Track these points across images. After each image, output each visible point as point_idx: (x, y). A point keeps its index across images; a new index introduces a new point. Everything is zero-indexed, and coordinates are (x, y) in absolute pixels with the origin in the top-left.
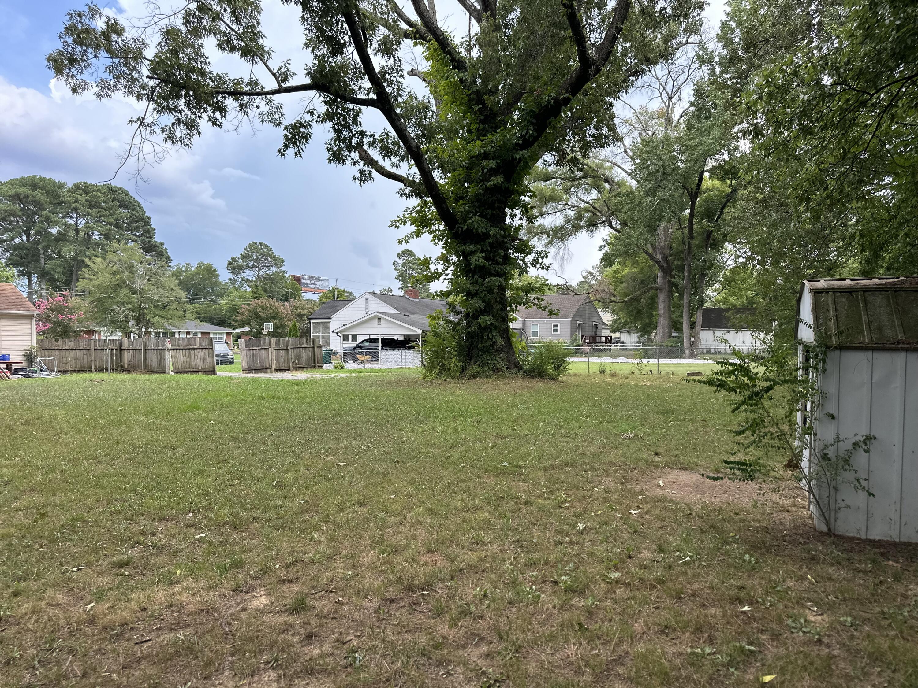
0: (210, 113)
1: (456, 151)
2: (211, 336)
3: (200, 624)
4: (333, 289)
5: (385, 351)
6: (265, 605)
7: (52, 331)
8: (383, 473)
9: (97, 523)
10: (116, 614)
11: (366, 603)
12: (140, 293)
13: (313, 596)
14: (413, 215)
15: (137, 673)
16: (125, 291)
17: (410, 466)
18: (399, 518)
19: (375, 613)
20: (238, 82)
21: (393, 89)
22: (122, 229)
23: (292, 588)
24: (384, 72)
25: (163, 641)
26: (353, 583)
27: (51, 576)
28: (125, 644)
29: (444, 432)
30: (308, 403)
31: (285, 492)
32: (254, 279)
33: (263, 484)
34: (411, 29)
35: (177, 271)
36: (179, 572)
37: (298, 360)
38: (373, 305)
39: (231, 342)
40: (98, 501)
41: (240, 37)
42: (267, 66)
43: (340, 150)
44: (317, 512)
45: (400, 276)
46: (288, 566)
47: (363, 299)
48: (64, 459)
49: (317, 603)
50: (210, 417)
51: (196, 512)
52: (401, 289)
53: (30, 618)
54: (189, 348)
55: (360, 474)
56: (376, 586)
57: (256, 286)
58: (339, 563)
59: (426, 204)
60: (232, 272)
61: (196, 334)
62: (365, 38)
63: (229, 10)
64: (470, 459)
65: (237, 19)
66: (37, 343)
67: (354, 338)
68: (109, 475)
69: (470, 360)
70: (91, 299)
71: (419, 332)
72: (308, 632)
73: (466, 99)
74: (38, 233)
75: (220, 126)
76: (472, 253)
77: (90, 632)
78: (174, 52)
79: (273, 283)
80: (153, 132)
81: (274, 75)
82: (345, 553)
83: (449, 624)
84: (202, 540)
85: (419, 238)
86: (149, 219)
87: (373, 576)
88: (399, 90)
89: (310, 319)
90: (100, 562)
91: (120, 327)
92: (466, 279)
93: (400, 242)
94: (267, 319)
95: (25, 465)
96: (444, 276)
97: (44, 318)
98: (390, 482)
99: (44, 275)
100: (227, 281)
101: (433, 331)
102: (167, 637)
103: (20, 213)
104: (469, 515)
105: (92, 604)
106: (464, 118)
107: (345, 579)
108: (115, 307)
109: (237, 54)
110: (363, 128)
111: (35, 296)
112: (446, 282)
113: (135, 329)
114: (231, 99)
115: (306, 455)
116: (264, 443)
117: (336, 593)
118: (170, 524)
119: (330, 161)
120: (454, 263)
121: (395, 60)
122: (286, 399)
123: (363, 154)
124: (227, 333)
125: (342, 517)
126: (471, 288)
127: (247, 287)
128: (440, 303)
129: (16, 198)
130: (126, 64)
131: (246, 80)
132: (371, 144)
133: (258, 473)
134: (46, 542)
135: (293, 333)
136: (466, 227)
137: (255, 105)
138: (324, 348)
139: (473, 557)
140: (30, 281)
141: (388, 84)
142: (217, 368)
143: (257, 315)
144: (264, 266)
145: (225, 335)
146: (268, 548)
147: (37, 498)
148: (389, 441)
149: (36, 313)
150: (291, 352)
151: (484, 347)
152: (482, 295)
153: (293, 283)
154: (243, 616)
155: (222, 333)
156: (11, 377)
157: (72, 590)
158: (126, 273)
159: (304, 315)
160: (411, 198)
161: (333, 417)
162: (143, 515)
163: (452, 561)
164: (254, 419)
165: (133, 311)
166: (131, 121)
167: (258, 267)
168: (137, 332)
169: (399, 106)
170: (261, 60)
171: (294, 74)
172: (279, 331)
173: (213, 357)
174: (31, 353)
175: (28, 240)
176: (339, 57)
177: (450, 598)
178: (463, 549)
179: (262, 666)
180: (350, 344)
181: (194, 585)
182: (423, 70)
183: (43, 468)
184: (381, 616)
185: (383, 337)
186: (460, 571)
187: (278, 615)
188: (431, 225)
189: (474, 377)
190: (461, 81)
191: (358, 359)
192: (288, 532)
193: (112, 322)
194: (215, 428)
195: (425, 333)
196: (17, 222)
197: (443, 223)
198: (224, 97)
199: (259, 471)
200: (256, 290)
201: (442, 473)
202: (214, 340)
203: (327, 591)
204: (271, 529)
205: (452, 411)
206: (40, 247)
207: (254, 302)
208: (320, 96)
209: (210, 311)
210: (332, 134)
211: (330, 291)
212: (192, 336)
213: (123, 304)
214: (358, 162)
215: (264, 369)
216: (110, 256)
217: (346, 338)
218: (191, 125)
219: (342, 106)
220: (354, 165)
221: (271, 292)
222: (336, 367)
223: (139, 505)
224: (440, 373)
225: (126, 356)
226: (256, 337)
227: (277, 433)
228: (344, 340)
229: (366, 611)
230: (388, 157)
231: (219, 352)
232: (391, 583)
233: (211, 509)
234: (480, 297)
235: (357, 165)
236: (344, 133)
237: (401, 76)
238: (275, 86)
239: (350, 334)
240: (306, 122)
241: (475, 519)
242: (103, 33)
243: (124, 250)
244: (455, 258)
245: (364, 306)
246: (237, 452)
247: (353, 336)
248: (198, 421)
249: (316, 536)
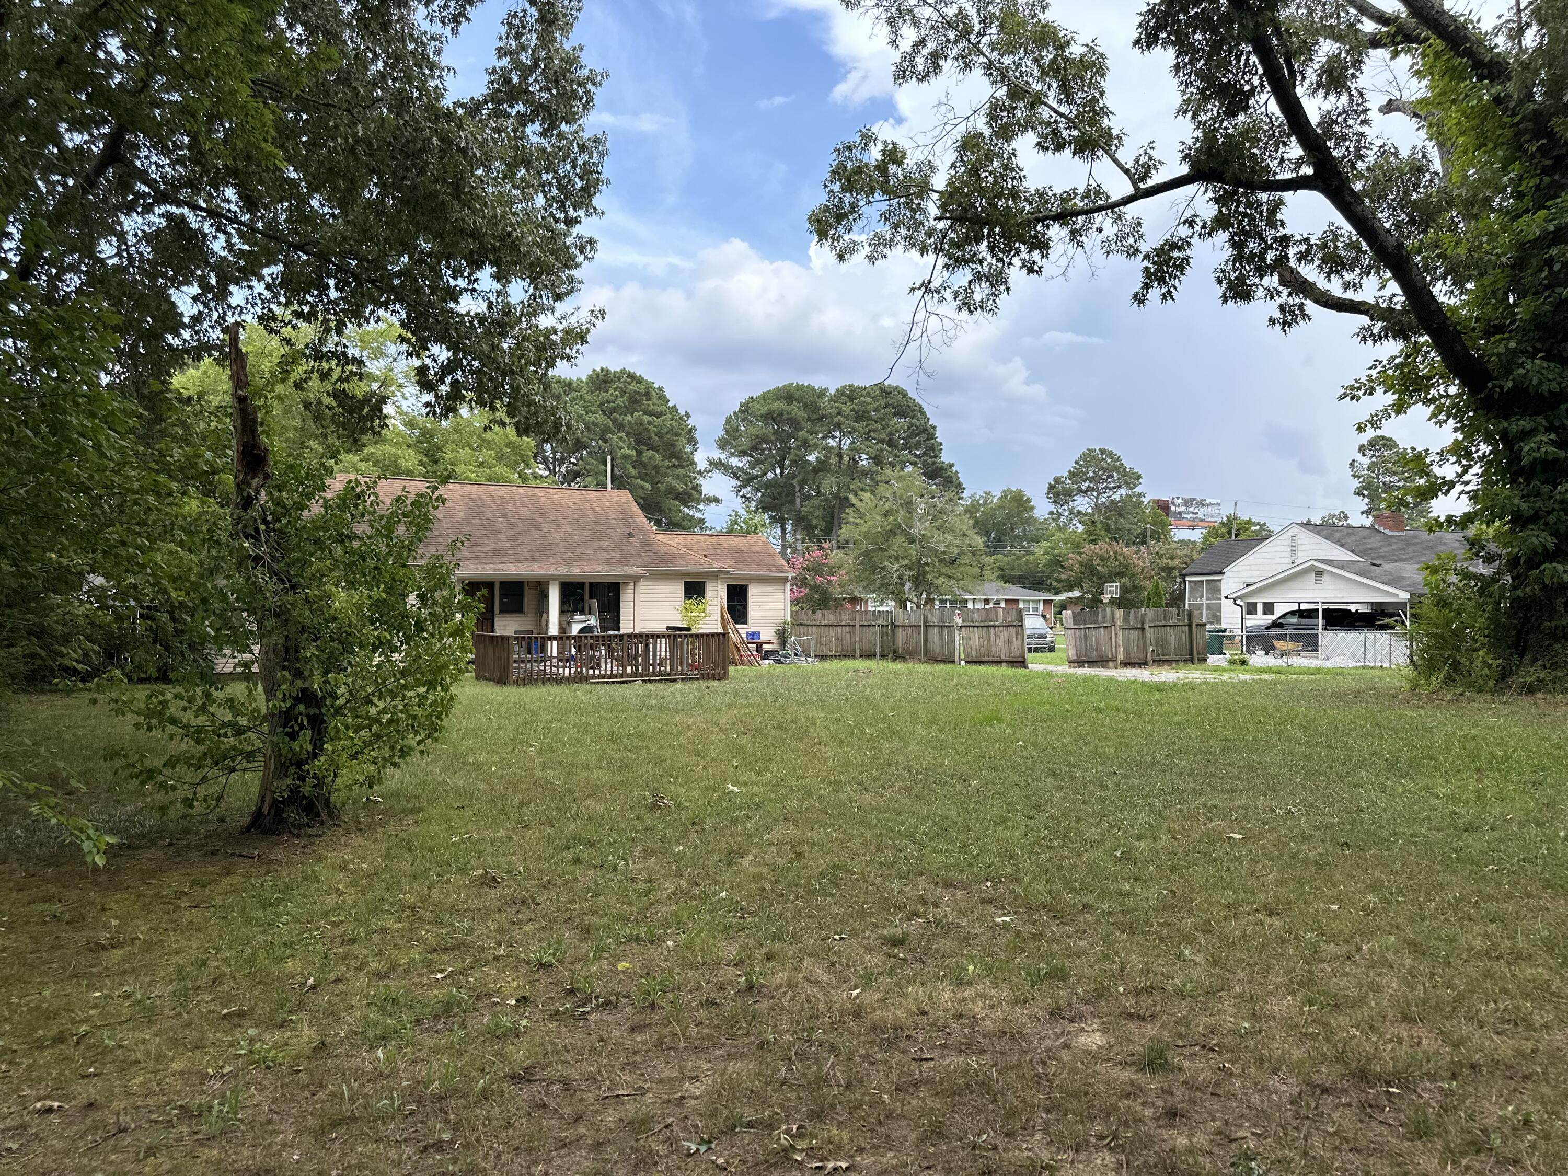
0: (1024, 255)
1: (1485, 239)
2: (1021, 605)
3: (1001, 1053)
4: (1229, 520)
5: (1330, 634)
6: (1099, 1047)
7: (808, 598)
8: (1316, 863)
9: (863, 877)
10: (888, 1011)
11: (1274, 1082)
12: (920, 541)
13: (1179, 1050)
14: (1390, 372)
15: (914, 1102)
16: (900, 540)
17: (1375, 856)
18: (1345, 948)
19: (1291, 1103)
20: (1068, 197)
21: (1348, 149)
22: (896, 447)
23: (1143, 1030)
24: (1328, 122)
25: (949, 1065)
26: (1251, 1043)
27: (809, 941)
28: (898, 1056)
29: (1453, 798)
30: (1179, 724)
31: (1136, 870)
32: (1090, 510)
33: (1098, 853)
34: (1385, 29)
35: (971, 504)
36: (971, 968)
37: (1163, 647)
38: (1304, 547)
39: (1051, 615)
40: (865, 845)
41: (1072, 124)
42: (1116, 161)
43: (1242, 279)
44: (1190, 912)
45: (1364, 488)
46: (1138, 993)
47: (1287, 536)
48: (823, 781)
49: (1186, 1064)
50: (1018, 736)
51: (997, 881)
52: (1367, 512)
53: (785, 993)
54: (987, 625)
55: (1272, 859)
56: (1295, 1057)
57: (1093, 522)
58: (1227, 1005)
59: (1417, 348)
60: (1055, 502)
61: (998, 602)
62: (1292, 72)
63: (1055, 85)
64: (1511, 857)
65: (1067, 97)
66: (792, 616)
67: (1269, 608)
68: (877, 809)
69: (1522, 656)
70: (857, 552)
71: (1404, 596)
72: (1169, 1104)
73: (1509, 133)
74: (794, 463)
75: (1039, 272)
76: (1525, 435)
77: (855, 1029)
78: (974, 171)
79: (1121, 515)
80: (942, 300)
81: (1127, 172)
82: (1238, 989)
83: (1441, 1158)
84: (1005, 926)
85: (1402, 416)
86: (934, 428)
87: (1290, 1039)
88: (1358, 149)
89: (1184, 576)
90: (867, 934)
91: (893, 593)
92: (1512, 488)
93: (1361, 428)
94: (1110, 577)
95: (778, 785)
96: (1459, 488)
97: (799, 581)
98: (1329, 880)
99: (802, 522)
100: (1047, 516)
101: (1433, 595)
102: (954, 1061)
103: (773, 438)
104: (1501, 967)
105: (858, 991)
106: (1505, 170)
107: (1235, 1032)
108: (887, 563)
109: (1068, 152)
110: (1287, 231)
111: (789, 551)
112: (1464, 496)
113: (913, 596)
114: (1057, 225)
115: (1172, 813)
116: (1101, 786)
117: (1220, 1053)
118: (959, 894)
119: (1225, 300)
120: (1481, 459)
121: (1351, 95)
122: (1139, 715)
123: (1287, 275)
124: (1045, 601)
125: (1234, 928)
126: (1524, 506)
127: (1078, 525)
128: (1452, 539)
129: (770, 417)
130: (908, 205)
131: (1081, 190)
132: (1303, 257)
133: (1092, 833)
134: (803, 893)
135: (1154, 599)
136: (1510, 384)
137: (1094, 227)
138: (1209, 627)
139: (1505, 1047)
140: (783, 529)
141: (1337, 144)
142: (1029, 656)
143: (1092, 569)
144: (1107, 488)
145: (1041, 604)
146: (1106, 957)
147: (792, 831)
148: (1332, 805)
149: (791, 574)
150: (1150, 633)
151: (1556, 627)
152: (1552, 519)
153: (1155, 514)
154: (1065, 1056)
155: (1037, 601)
156: (761, 662)
157: (833, 964)
158: (902, 513)
159: (1175, 568)
160: (1385, 342)
161: (1223, 750)
162: (922, 874)
163: (1456, 1046)
164: (1085, 744)
165: (910, 569)
166: (913, 289)
167: (1097, 490)
168: (915, 600)
169: (1359, 176)
170: (1107, 153)
171: (1161, 163)
172: (1129, 596)
173: (1023, 640)
174: (784, 631)
175: (782, 473)
176: (1241, 117)
177: (1446, 1111)
178: (1481, 1028)
179: (1093, 1140)
180: (1260, 619)
181: (993, 992)
182: (1413, 99)
183: (799, 790)
184: (1303, 1112)
185: (1325, 606)
186: (1473, 1067)
187: (1119, 1067)
188: (1427, 389)
189: (1531, 690)
190: (1497, 100)
191: (1274, 648)
192: (1139, 938)
193: (883, 585)
194: (1025, 753)
195: (1417, 600)
196: (770, 450)
197: (1457, 381)
198: (1048, 226)
199: (1093, 830)
200: (1092, 529)
201: (1442, 877)
202: (1024, 613)
203: (1204, 1047)
204: (1111, 928)
205: (1474, 757)
206: (795, 481)
207: (1088, 548)
208: (1207, 190)
209: (1019, 565)
210: (1228, 252)
211: (1222, 523)
212: (992, 605)
213: (897, 559)
214: (1279, 293)
215: (1102, 662)
216: (881, 489)
217: (1251, 609)
218: (997, 280)
219: (1248, 200)
220: (1272, 297)
221: (1118, 530)
222: (1232, 662)
223: (917, 858)
224: (1449, 681)
225: (901, 635)
226: (1092, 608)
227: (1123, 771)
228: (1248, 613)
229: (1274, 1097)
230: (1337, 273)
231: (1032, 632)
232: (1324, 1059)
233: (1019, 880)
234: (1546, 524)
235: (1277, 298)
236: (1251, 245)
237: (1364, 122)
238: (1129, 190)
239: (1260, 600)
240: (1181, 239)
241: (1513, 976)
242: (878, 167)
243: (900, 479)
244: (1484, 448)
245: (1289, 548)
246: (1058, 795)
247: (1265, 604)
248: (1000, 740)
249: (1187, 953)
